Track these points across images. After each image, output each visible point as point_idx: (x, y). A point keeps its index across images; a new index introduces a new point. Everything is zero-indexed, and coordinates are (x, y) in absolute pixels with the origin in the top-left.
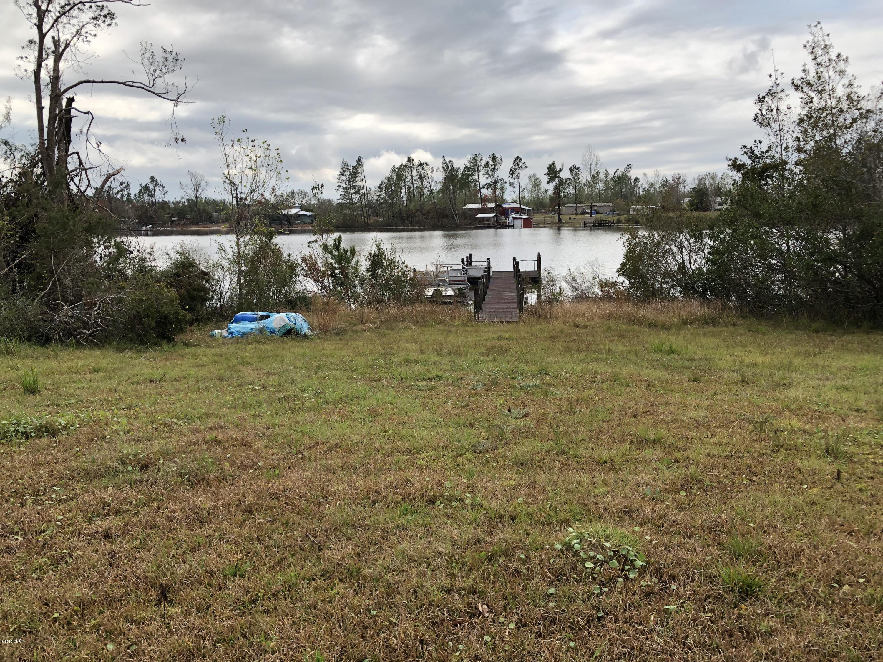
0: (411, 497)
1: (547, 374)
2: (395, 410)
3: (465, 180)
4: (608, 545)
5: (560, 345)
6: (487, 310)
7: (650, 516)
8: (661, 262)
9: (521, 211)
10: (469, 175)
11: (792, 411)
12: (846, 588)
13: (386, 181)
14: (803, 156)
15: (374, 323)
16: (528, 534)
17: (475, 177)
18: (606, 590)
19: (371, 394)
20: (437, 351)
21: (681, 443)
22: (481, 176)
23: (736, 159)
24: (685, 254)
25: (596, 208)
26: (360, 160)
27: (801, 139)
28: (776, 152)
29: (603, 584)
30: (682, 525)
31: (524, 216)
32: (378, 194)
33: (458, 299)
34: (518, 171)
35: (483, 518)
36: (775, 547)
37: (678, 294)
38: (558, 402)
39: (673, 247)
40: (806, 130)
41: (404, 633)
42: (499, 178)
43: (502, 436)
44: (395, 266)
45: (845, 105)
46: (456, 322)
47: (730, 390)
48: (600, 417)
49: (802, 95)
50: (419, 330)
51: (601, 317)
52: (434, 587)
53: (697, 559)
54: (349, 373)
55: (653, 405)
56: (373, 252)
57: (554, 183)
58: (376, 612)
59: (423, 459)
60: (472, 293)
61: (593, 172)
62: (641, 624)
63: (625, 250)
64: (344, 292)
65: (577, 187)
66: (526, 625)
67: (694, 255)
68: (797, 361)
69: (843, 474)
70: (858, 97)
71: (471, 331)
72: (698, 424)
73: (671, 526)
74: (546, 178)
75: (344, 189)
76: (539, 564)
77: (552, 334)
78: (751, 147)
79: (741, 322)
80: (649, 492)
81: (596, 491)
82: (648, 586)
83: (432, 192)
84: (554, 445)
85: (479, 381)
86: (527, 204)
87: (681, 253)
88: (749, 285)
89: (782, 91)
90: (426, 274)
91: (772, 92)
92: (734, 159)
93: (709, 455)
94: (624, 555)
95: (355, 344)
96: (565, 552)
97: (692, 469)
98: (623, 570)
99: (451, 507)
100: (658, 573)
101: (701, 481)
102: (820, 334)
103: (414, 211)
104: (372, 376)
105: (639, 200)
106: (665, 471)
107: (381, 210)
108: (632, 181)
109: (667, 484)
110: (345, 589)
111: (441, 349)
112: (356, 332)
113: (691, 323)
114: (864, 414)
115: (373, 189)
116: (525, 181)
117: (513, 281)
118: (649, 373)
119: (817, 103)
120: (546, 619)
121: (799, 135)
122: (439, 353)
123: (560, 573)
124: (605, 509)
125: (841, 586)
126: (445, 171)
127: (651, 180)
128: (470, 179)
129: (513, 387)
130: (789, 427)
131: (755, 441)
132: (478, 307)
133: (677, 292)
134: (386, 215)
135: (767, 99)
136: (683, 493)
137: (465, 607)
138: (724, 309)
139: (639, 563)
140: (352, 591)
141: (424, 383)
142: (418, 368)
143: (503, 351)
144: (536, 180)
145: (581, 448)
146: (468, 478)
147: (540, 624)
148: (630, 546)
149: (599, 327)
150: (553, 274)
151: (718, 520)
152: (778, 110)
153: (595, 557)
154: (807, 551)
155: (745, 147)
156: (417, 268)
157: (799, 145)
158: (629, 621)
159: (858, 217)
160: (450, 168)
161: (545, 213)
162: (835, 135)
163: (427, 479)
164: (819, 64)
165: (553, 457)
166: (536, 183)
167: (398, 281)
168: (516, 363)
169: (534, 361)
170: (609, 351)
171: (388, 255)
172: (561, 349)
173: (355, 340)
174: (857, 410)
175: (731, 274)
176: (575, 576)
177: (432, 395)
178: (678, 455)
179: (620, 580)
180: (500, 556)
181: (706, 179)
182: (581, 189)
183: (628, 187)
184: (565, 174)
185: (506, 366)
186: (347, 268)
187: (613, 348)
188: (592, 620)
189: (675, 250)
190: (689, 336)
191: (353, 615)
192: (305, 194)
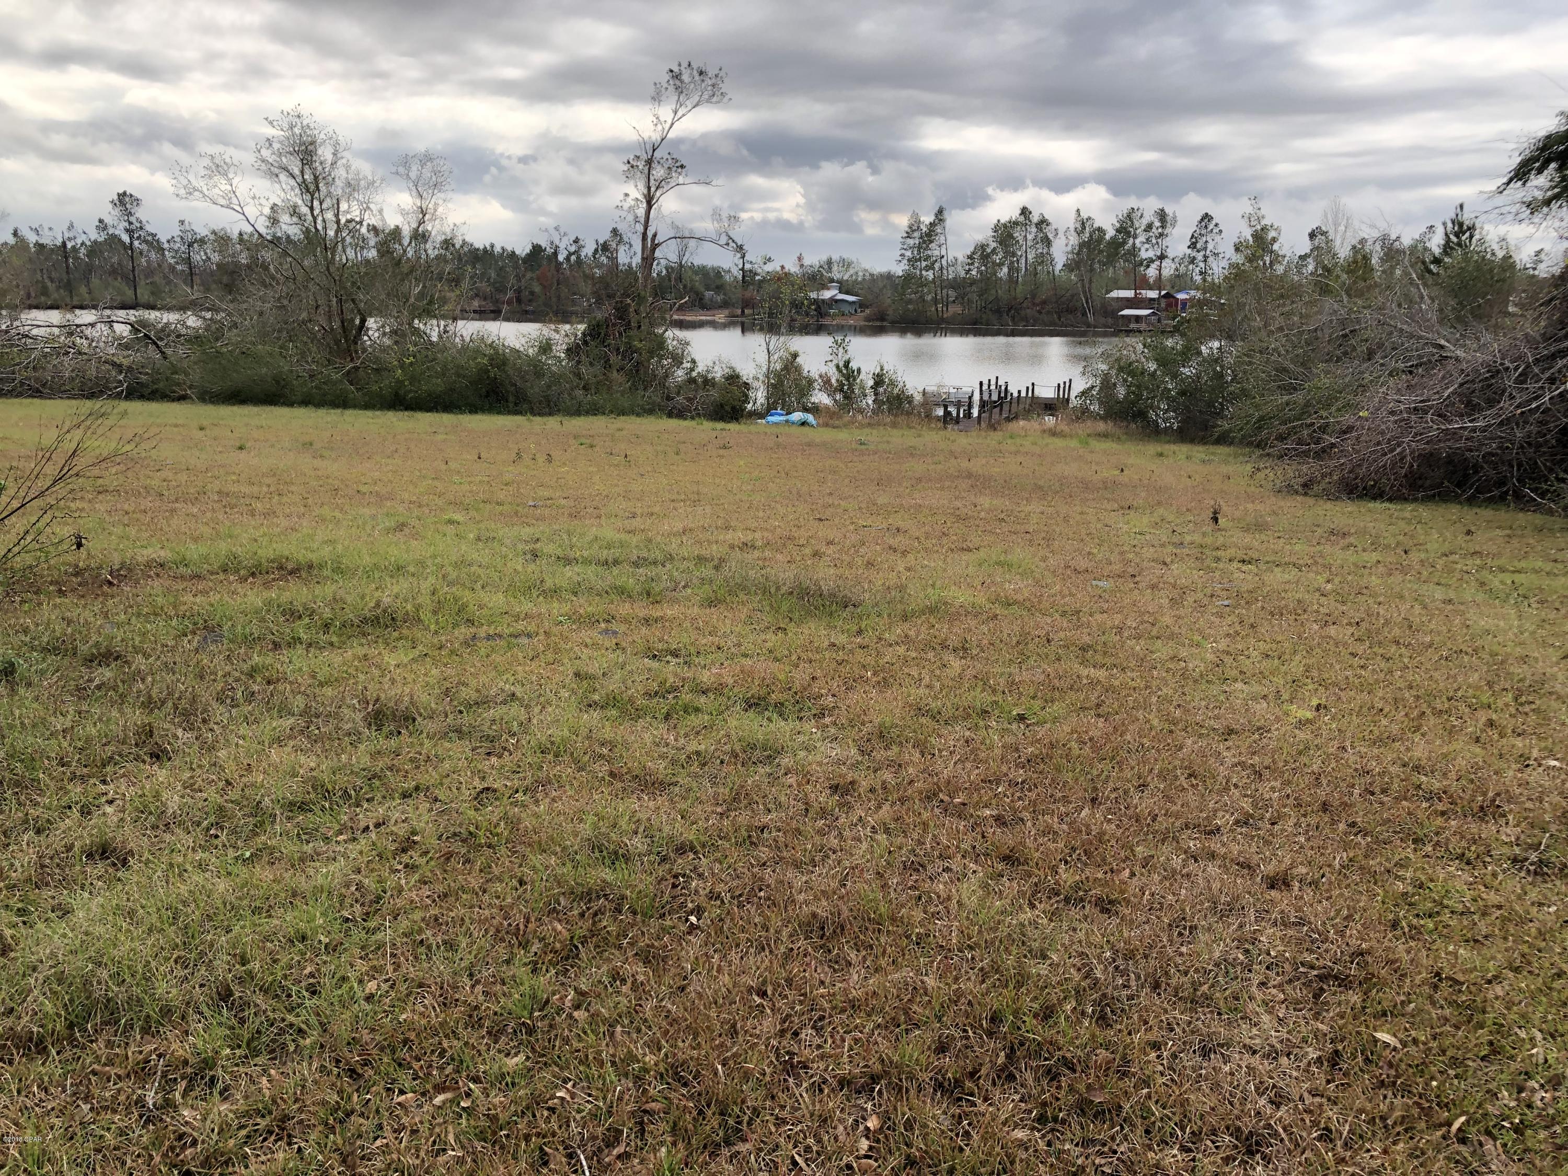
10: (1120, 243)
13: (981, 247)
17: (1130, 246)
22: (1138, 245)
26: (940, 211)
32: (967, 267)
34: (1204, 238)
42: (1169, 250)
56: (877, 372)
75: (909, 260)
90: (937, 395)
103: (1020, 299)
115: (959, 261)
126: (1079, 234)
134: (975, 305)
160: (1088, 229)
186: (854, 385)
192: (849, 265)
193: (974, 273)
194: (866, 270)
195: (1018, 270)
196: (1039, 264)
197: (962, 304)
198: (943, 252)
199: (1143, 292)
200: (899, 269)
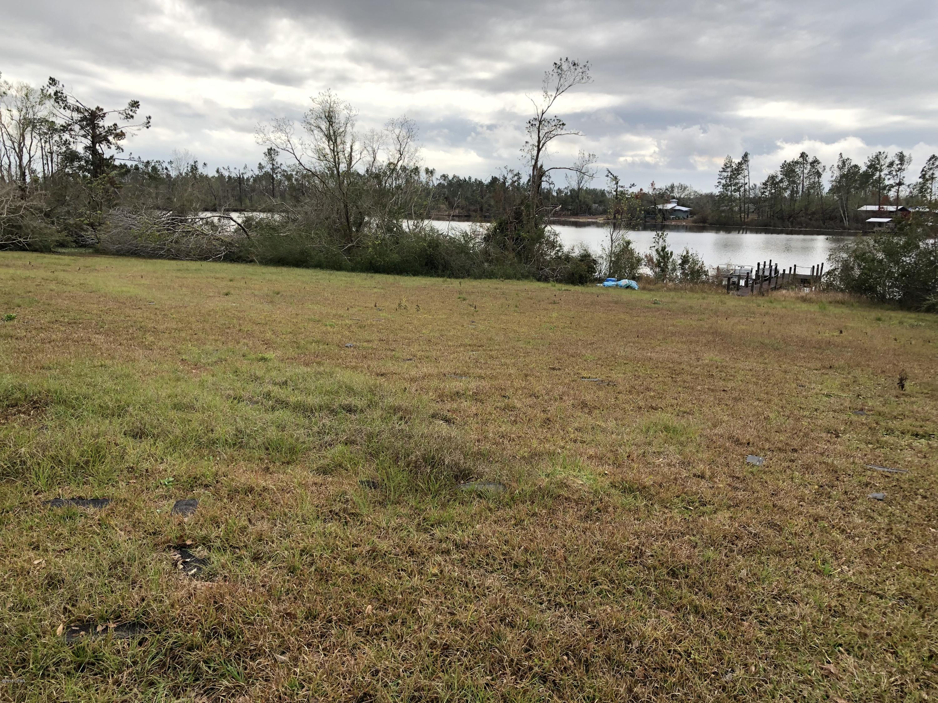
13: (773, 177)
17: (877, 176)
22: (882, 176)
26: (746, 155)
32: (762, 191)
75: (724, 185)
83: (820, 193)
103: (797, 211)
115: (757, 186)
126: (840, 169)
134: (766, 214)
160: (847, 166)
186: (667, 263)
192: (685, 188)
193: (767, 194)
194: (696, 192)
195: (797, 192)
196: (812, 188)
197: (758, 213)
198: (747, 181)
199: (885, 207)
200: (717, 191)
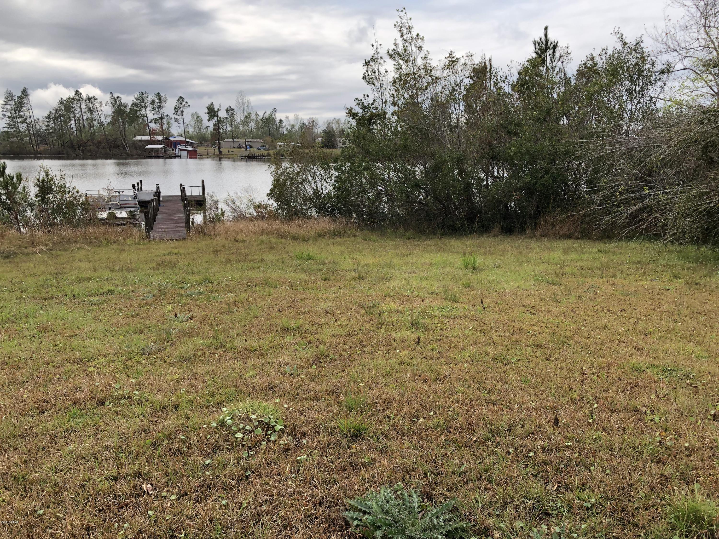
0: (81, 401)
1: (210, 282)
2: (67, 325)
3: (133, 115)
4: (254, 417)
5: (222, 257)
6: (157, 230)
7: (289, 389)
8: (300, 188)
9: (186, 143)
10: (137, 111)
11: (391, 297)
12: (422, 420)
13: (54, 112)
14: (397, 108)
15: (46, 245)
16: (189, 418)
17: (143, 112)
18: (252, 453)
19: (41, 312)
20: (110, 268)
21: (314, 329)
22: (148, 112)
23: (352, 108)
24: (318, 182)
25: (249, 143)
26: (24, 91)
27: (395, 96)
28: (379, 104)
29: (250, 449)
30: (313, 392)
31: (189, 148)
32: (46, 124)
33: (129, 220)
34: (181, 109)
35: (149, 411)
36: (377, 399)
37: (314, 214)
38: (219, 305)
39: (309, 176)
40: (398, 89)
41: (71, 525)
42: (165, 115)
43: (168, 339)
44: (65, 191)
45: (422, 72)
46: (129, 241)
47: (350, 285)
48: (252, 315)
49: (394, 62)
50: (93, 250)
51: (255, 233)
52: (101, 478)
53: (322, 417)
54: (18, 294)
55: (294, 301)
56: (41, 178)
57: (214, 121)
58: (43, 511)
59: (94, 367)
60: (143, 215)
61: (246, 114)
62: (279, 474)
63: (273, 178)
64: (12, 217)
65: (233, 125)
66: (186, 494)
67: (324, 183)
68: (396, 261)
69: (422, 340)
70: (430, 67)
71: (143, 249)
72: (327, 312)
73: (304, 394)
74: (206, 117)
75: (9, 117)
76: (198, 441)
77: (215, 249)
78: (361, 100)
79: (359, 233)
80: (288, 370)
81: (247, 375)
82: (285, 444)
83: (102, 124)
84: (214, 341)
85: (149, 292)
86: (191, 138)
87: (315, 182)
88: (364, 206)
89: (381, 58)
90: (100, 198)
91: (374, 58)
92: (350, 108)
93: (333, 335)
94: (266, 423)
95: (25, 266)
96: (219, 428)
97: (321, 347)
98: (266, 435)
99: (120, 404)
100: (293, 432)
101: (327, 356)
102: (411, 240)
103: (85, 140)
104: (43, 295)
105: (283, 138)
106: (302, 351)
107: (51, 139)
108: (278, 122)
109: (302, 362)
110: (11, 495)
111: (114, 266)
112: (28, 254)
113: (324, 236)
114: (436, 295)
115: (41, 119)
116: (188, 118)
117: (181, 205)
118: (292, 276)
119: (405, 69)
120: (203, 485)
121: (394, 93)
122: (112, 270)
123: (215, 446)
124: (254, 388)
125: (418, 420)
126: (113, 105)
127: (292, 122)
128: (138, 114)
129: (180, 295)
130: (389, 309)
131: (365, 321)
132: (149, 227)
133: (313, 212)
134: (57, 144)
135: (371, 63)
136: (314, 367)
137: (131, 490)
138: (347, 224)
139: (278, 427)
140: (18, 497)
141: (97, 298)
142: (91, 285)
143: (172, 265)
144: (198, 117)
145: (236, 341)
146: (136, 378)
147: (197, 491)
148: (272, 415)
149: (255, 241)
150: (216, 198)
151: (338, 384)
152: (379, 72)
153: (243, 428)
154: (397, 398)
155: (357, 99)
156: (89, 193)
157: (394, 100)
158: (269, 475)
159: (433, 155)
160: (118, 103)
161: (208, 146)
162: (417, 94)
163: (97, 384)
164: (405, 40)
165: (213, 351)
166: (198, 120)
167: (71, 206)
168: (183, 275)
169: (199, 273)
170: (262, 260)
171: (57, 181)
172: (223, 260)
173: (25, 262)
174: (432, 293)
175: (351, 197)
176: (228, 446)
177: (104, 308)
178: (312, 338)
179: (264, 443)
180: (163, 441)
181: (333, 123)
182: (237, 127)
183: (274, 127)
184: (222, 114)
185: (174, 278)
186: (14, 194)
187: (265, 258)
188: (241, 480)
189: (311, 179)
190: (323, 246)
191: (19, 518)
193: (51, 127)
198: (31, 113)
199: (154, 137)
